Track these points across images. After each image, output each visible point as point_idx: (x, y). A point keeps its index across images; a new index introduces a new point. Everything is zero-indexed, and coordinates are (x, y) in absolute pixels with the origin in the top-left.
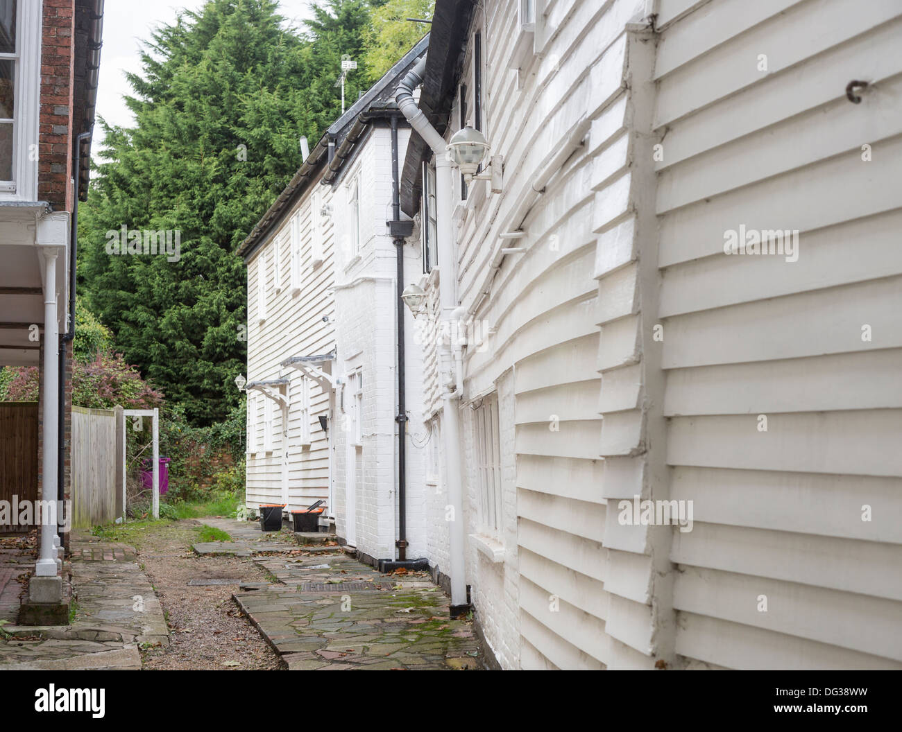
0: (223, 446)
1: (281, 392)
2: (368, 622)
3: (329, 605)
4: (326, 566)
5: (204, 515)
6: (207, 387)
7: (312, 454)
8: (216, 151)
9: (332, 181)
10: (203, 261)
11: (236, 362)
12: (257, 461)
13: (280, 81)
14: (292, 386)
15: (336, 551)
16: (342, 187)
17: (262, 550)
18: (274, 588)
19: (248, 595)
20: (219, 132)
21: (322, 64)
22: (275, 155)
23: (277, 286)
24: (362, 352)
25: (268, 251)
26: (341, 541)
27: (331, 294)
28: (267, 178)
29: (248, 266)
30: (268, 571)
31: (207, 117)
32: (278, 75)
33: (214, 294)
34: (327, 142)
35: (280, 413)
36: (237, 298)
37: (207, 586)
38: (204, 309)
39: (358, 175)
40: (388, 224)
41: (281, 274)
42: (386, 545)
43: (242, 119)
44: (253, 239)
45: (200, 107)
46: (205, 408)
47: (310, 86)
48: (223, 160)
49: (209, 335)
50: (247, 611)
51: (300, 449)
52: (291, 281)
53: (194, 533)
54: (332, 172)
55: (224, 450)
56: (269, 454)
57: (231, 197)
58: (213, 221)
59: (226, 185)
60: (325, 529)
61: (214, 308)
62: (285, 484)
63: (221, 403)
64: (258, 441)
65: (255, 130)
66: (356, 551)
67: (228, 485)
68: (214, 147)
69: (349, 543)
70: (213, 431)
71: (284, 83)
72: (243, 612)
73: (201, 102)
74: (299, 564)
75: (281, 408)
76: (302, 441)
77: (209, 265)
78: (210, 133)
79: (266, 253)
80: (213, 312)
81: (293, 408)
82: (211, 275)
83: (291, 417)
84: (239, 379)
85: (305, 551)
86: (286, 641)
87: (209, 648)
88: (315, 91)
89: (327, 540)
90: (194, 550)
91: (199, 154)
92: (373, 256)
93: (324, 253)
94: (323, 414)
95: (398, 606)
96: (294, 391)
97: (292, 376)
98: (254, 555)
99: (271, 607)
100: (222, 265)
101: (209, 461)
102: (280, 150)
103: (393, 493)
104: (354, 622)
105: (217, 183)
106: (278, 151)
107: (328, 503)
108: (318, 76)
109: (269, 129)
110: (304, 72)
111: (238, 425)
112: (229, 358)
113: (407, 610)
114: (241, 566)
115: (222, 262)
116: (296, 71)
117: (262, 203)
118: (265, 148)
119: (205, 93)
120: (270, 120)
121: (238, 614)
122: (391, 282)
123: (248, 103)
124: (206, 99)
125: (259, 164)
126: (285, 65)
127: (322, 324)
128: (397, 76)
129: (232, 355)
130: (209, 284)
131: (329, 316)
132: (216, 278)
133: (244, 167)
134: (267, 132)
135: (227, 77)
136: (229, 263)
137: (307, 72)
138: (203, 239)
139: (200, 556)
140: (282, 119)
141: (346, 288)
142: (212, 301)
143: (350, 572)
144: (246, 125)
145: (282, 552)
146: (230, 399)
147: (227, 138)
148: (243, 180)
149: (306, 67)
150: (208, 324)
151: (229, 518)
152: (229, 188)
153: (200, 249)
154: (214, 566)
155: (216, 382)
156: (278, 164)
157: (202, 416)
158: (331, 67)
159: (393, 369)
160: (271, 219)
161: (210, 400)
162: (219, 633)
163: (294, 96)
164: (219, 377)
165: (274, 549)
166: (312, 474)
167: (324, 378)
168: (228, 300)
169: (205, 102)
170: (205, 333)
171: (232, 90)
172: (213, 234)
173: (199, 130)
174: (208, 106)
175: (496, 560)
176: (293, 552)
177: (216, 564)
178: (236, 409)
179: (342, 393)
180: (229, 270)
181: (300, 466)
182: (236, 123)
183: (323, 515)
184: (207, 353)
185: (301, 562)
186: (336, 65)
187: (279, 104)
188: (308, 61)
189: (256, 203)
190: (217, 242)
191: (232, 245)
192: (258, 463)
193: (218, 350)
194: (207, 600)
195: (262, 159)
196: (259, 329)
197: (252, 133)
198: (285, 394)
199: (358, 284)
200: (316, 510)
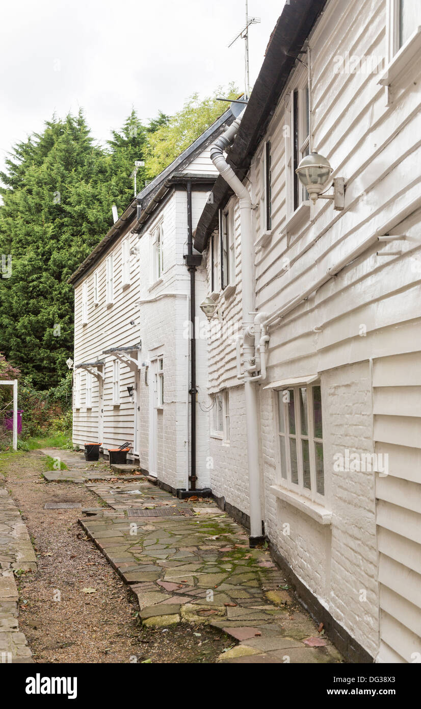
0: (56, 402)
1: (98, 370)
2: (188, 549)
3: (153, 531)
4: (138, 492)
5: (45, 447)
6: (46, 365)
7: (121, 411)
8: (52, 219)
9: (139, 231)
10: (44, 287)
11: (64, 350)
12: (80, 414)
13: (92, 177)
14: (106, 366)
15: (141, 479)
16: (146, 235)
17: (91, 477)
18: (108, 513)
19: (91, 521)
20: (54, 208)
21: (118, 167)
22: (89, 222)
23: (96, 302)
24: (164, 345)
25: (90, 280)
26: (144, 472)
27: (136, 306)
28: (84, 237)
29: (75, 290)
30: (99, 496)
31: (47, 198)
32: (91, 173)
33: (50, 308)
34: (136, 205)
35: (97, 384)
36: (65, 310)
37: (58, 509)
38: (45, 317)
39: (160, 225)
40: (184, 257)
41: (99, 294)
42: (182, 479)
43: (69, 200)
44: (79, 272)
45: (43, 192)
46: (44, 379)
47: (111, 180)
48: (57, 225)
49: (47, 333)
50: (93, 536)
51: (112, 408)
52: (106, 298)
53: (42, 462)
54: (140, 225)
55: (57, 404)
56: (89, 410)
57: (62, 248)
58: (50, 263)
59: (58, 241)
60: (131, 462)
61: (51, 316)
62: (101, 430)
63: (55, 375)
64: (81, 401)
65: (77, 206)
66: (157, 480)
67: (59, 427)
68: (51, 217)
69: (150, 474)
70: (50, 393)
71: (95, 179)
72: (89, 536)
73: (43, 189)
74: (118, 490)
75: (98, 380)
76: (114, 403)
77: (47, 290)
78: (49, 208)
79: (88, 281)
80: (50, 319)
81: (107, 381)
82: (49, 296)
83: (105, 386)
84: (69, 361)
85: (120, 479)
86: (130, 569)
87: (69, 573)
88: (114, 184)
89: (134, 471)
90: (44, 477)
91: (41, 221)
92: (173, 280)
93: (131, 279)
94: (130, 386)
95: (204, 533)
96: (107, 370)
97: (106, 360)
98: (86, 481)
99: (110, 533)
100: (56, 290)
101: (47, 411)
102: (92, 219)
103: (187, 443)
104: (177, 549)
105: (53, 239)
106: (91, 220)
107: (133, 445)
108: (116, 174)
109: (86, 207)
110: (107, 172)
111: (65, 389)
112: (60, 348)
113: (214, 538)
114: (78, 491)
115: (56, 288)
116: (102, 171)
117: (81, 252)
118: (83, 218)
119: (46, 183)
120: (86, 201)
121: (85, 538)
122: (186, 297)
123: (73, 190)
124: (46, 188)
125: (79, 228)
126: (95, 168)
127: (130, 326)
128: (182, 162)
129: (61, 346)
130: (48, 302)
131: (135, 321)
132: (52, 299)
133: (70, 230)
134: (84, 208)
135: (59, 174)
136: (60, 289)
137: (109, 172)
138: (44, 274)
139: (49, 482)
140: (93, 200)
141: (150, 302)
142: (49, 312)
143: (157, 498)
144: (71, 203)
145: (105, 480)
146: (60, 373)
147: (59, 212)
148: (69, 238)
149: (108, 169)
150: (47, 326)
151: (61, 449)
152: (60, 242)
153: (42, 280)
154: (60, 491)
155: (51, 362)
156: (91, 228)
157: (42, 383)
158: (124, 169)
159: (187, 357)
160: (92, 259)
161: (47, 374)
162: (74, 557)
163: (101, 187)
164: (54, 359)
165: (99, 477)
166: (121, 425)
167: (131, 361)
168: (59, 312)
169: (45, 189)
170: (45, 332)
171: (62, 182)
172: (51, 271)
173: (42, 206)
174: (47, 192)
175: (324, 522)
176: (112, 480)
177: (60, 489)
178: (64, 380)
179: (146, 373)
180: (60, 293)
181: (112, 419)
182: (65, 203)
183: (130, 452)
184: (46, 344)
185: (120, 488)
186: (127, 168)
187: (92, 191)
188: (110, 165)
189: (77, 252)
190: (53, 276)
191: (62, 278)
192: (81, 415)
193: (53, 342)
194: (59, 523)
195: (81, 225)
196: (82, 330)
197: (75, 209)
198: (102, 372)
199: (161, 299)
200: (125, 450)
